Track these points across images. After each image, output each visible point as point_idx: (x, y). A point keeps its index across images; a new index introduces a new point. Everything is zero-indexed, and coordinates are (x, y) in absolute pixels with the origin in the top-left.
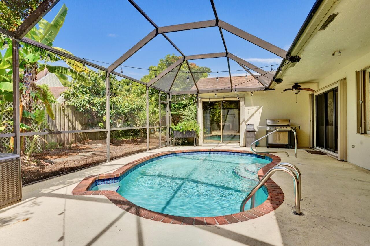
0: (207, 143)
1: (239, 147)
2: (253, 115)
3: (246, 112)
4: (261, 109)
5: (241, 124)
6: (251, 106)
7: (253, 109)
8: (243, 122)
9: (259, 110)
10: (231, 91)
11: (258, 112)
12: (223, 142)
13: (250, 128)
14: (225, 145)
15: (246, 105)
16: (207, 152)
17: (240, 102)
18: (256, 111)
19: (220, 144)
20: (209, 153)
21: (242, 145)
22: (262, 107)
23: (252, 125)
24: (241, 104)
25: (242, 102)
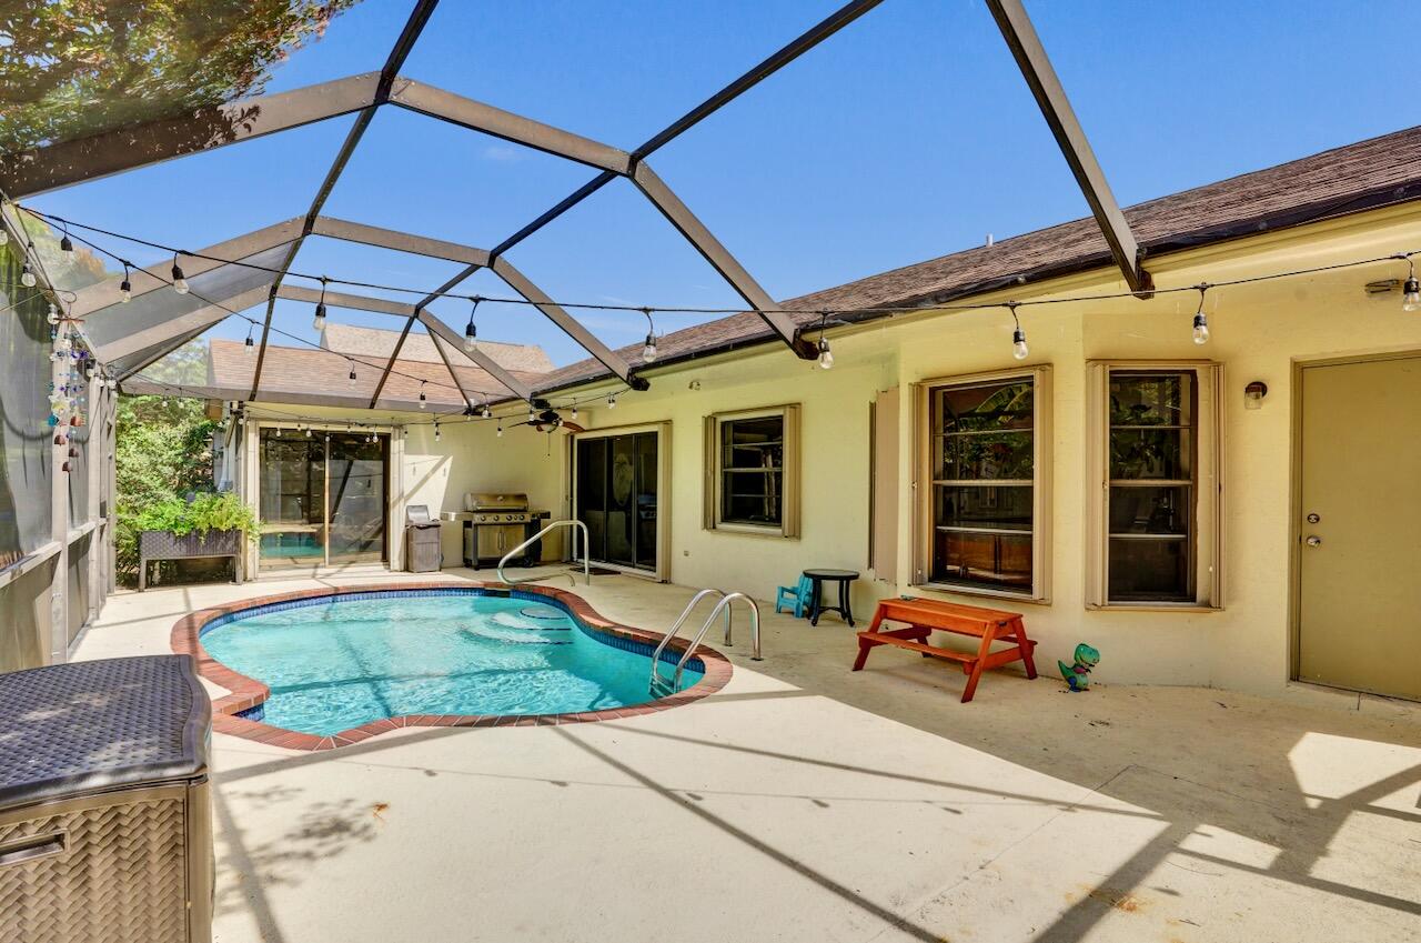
0: (271, 568)
1: (387, 572)
2: (426, 479)
3: (407, 471)
4: (448, 464)
5: (394, 506)
6: (422, 454)
7: (427, 462)
8: (399, 499)
9: (443, 467)
10: (372, 406)
11: (441, 471)
12: (330, 563)
13: (418, 518)
14: (336, 573)
15: (408, 451)
16: (326, 598)
17: (392, 441)
18: (435, 470)
19: (320, 571)
20: (330, 599)
21: (397, 568)
22: (451, 458)
23: (425, 508)
24: (396, 446)
25: (397, 442)
